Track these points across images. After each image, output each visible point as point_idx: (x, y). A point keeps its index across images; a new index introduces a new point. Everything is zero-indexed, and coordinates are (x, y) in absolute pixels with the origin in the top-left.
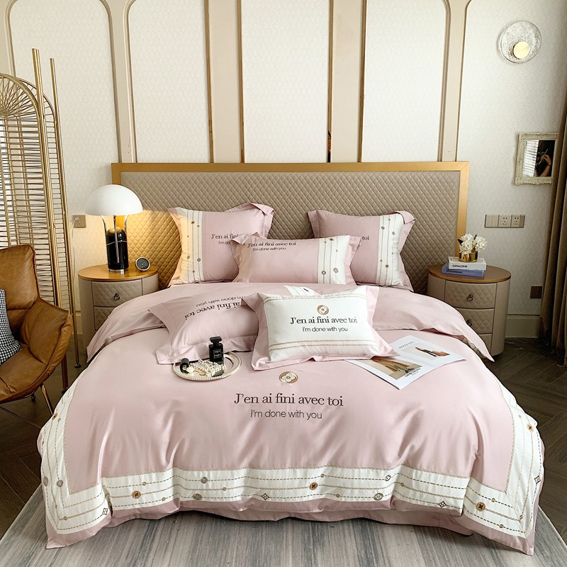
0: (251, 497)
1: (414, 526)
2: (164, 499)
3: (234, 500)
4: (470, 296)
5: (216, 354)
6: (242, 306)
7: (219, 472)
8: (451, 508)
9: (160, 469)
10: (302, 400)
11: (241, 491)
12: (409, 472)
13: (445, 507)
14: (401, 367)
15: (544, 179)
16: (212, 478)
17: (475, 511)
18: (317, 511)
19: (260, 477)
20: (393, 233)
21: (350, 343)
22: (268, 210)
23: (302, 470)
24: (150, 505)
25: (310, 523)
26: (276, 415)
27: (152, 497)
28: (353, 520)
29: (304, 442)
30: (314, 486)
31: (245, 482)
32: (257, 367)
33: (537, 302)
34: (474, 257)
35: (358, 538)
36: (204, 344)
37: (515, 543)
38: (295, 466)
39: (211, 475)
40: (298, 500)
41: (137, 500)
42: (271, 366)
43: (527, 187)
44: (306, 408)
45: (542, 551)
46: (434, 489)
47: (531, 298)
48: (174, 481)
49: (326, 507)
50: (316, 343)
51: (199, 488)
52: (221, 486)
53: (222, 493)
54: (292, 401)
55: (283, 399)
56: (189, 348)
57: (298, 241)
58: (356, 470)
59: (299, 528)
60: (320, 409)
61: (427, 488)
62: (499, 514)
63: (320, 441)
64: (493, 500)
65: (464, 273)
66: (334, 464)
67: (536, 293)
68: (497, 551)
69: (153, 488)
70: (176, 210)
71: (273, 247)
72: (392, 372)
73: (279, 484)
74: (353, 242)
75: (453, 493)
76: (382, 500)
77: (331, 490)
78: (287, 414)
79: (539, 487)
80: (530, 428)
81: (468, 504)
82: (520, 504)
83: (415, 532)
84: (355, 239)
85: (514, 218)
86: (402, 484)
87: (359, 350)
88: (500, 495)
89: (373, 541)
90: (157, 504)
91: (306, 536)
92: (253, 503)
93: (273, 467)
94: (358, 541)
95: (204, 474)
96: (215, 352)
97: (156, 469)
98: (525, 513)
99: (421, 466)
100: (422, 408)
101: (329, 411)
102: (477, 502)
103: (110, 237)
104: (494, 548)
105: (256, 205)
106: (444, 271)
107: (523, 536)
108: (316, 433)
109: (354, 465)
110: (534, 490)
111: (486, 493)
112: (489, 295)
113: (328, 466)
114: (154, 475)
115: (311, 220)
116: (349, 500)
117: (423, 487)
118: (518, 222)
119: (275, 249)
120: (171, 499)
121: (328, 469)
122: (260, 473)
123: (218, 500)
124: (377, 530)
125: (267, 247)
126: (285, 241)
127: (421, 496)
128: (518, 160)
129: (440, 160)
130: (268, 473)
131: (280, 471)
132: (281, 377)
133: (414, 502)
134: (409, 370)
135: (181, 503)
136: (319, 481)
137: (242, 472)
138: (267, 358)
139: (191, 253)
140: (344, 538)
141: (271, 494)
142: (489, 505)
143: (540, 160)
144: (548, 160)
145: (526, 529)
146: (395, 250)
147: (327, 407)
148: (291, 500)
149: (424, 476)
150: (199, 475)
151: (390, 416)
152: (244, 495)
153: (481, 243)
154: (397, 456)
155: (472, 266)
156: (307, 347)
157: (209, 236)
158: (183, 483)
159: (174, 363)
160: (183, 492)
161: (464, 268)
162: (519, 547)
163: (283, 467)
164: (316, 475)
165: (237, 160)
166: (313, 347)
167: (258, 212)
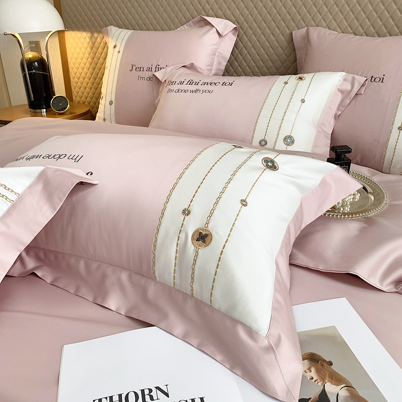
74: (347, 87)
84: (353, 81)
119: (197, 91)
125: (188, 87)
167: (209, 30)
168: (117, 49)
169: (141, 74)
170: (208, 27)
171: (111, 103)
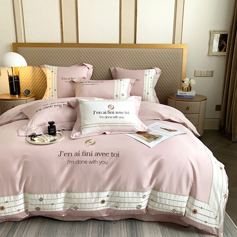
0: (68, 208)
1: (158, 222)
2: (19, 210)
3: (59, 210)
4: (188, 108)
5: (52, 131)
6: (68, 106)
7: (49, 195)
8: (179, 213)
9: (16, 193)
10: (97, 154)
11: (62, 205)
12: (155, 193)
13: (175, 212)
14: (152, 136)
15: (222, 53)
16: (45, 198)
17: (192, 214)
18: (106, 215)
19: (73, 197)
20: (151, 78)
21: (125, 125)
22: (91, 66)
23: (96, 193)
24: (11, 214)
25: (103, 222)
26: (82, 162)
27: (12, 210)
28: (126, 219)
29: (98, 177)
30: (103, 202)
31: (65, 200)
32: (74, 137)
33: (218, 112)
34: (189, 89)
35: (128, 230)
36: (46, 126)
37: (213, 231)
38: (92, 191)
39: (45, 196)
40: (94, 210)
41: (3, 211)
42: (81, 136)
43: (214, 57)
44: (99, 159)
45: (227, 235)
46: (169, 202)
47: (216, 110)
48: (25, 200)
49: (110, 213)
50: (107, 125)
51: (38, 204)
52: (51, 203)
53: (52, 207)
54: (91, 155)
55: (86, 154)
56: (37, 127)
57: (104, 81)
58: (126, 193)
59: (96, 224)
60: (106, 159)
61: (165, 202)
62: (205, 216)
63: (106, 176)
64: (202, 208)
65: (185, 97)
66: (114, 189)
67: (218, 108)
68: (203, 235)
69: (13, 204)
70: (44, 66)
71: (92, 83)
72: (147, 139)
73: (84, 201)
74: (131, 82)
75: (180, 204)
76: (141, 209)
77: (112, 204)
78: (88, 162)
79: (226, 200)
80: (221, 168)
81: (188, 210)
82: (216, 210)
83: (159, 225)
84: (133, 80)
85: (208, 72)
86: (152, 200)
87: (130, 128)
88: (205, 205)
89: (137, 231)
90: (14, 213)
91: (100, 229)
92: (70, 211)
93: (80, 191)
94: (128, 231)
95: (40, 196)
96: (51, 130)
97: (13, 194)
98: (218, 215)
99: (162, 190)
100: (163, 157)
101: (112, 160)
102: (193, 209)
103: (10, 78)
104: (201, 234)
105: (85, 64)
106: (175, 96)
107: (217, 227)
108: (104, 172)
109: (125, 190)
110: (223, 202)
111: (198, 204)
112: (197, 107)
113: (111, 190)
114: (12, 197)
115: (112, 72)
116: (123, 209)
117: (163, 201)
118: (210, 74)
119: (93, 84)
120: (24, 210)
121: (111, 192)
122: (72, 195)
123: (50, 210)
124: (139, 224)
125: (89, 83)
126: (98, 81)
127: (162, 206)
128: (211, 44)
129: (174, 43)
130: (77, 195)
131: (84, 194)
132: (86, 142)
133: (158, 210)
134: (156, 138)
135: (29, 212)
136: (106, 199)
137: (63, 195)
138: (80, 133)
139: (51, 86)
140: (121, 230)
141: (79, 206)
142: (199, 211)
143: (221, 44)
144: (225, 44)
145: (219, 223)
146: (152, 86)
147: (110, 158)
148: (90, 210)
149: (164, 195)
150: (38, 197)
151: (146, 163)
152: (64, 207)
153: (193, 82)
154: (149, 185)
155: (188, 94)
156: (102, 127)
157: (60, 79)
158: (30, 201)
159: (28, 135)
160: (30, 206)
161: (185, 95)
162: (215, 233)
163: (86, 192)
164: (104, 195)
165: (75, 42)
166: (105, 127)
167: (85, 67)
168: (54, 73)
169: (66, 80)
170: (84, 66)
171: (55, 90)
